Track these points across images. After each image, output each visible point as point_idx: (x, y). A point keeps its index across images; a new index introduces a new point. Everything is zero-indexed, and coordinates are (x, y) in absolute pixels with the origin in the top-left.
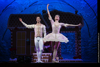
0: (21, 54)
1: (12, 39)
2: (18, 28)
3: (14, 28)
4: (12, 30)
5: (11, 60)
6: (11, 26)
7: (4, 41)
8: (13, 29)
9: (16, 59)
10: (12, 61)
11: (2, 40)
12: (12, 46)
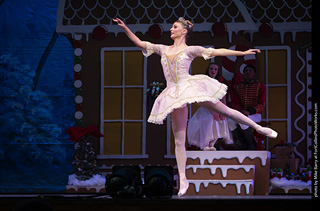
0: (123, 156)
1: (78, 84)
2: (109, 28)
3: (89, 29)
4: (78, 38)
5: (75, 182)
6: (76, 22)
7: (44, 94)
8: (84, 35)
9: (98, 181)
10: (83, 190)
11: (34, 90)
12: (79, 115)
